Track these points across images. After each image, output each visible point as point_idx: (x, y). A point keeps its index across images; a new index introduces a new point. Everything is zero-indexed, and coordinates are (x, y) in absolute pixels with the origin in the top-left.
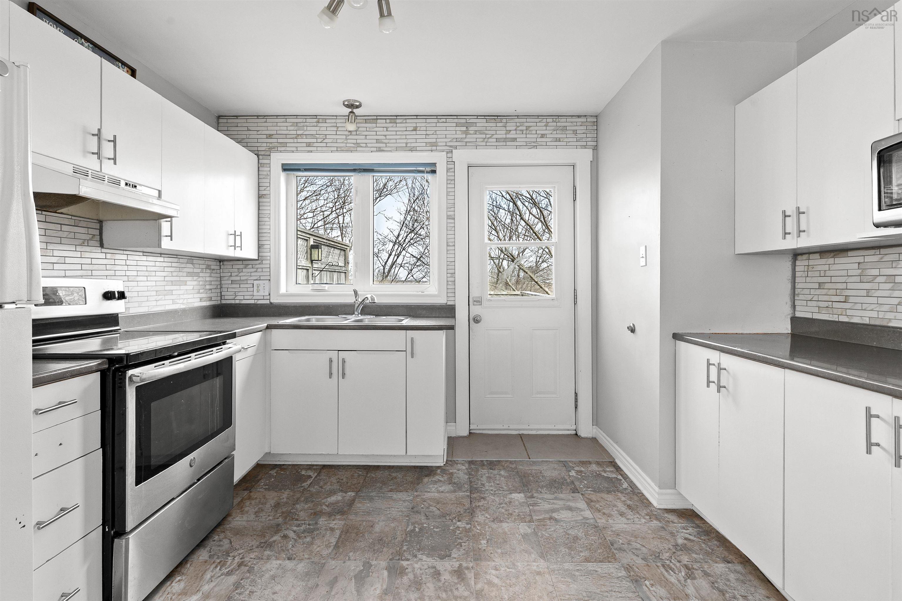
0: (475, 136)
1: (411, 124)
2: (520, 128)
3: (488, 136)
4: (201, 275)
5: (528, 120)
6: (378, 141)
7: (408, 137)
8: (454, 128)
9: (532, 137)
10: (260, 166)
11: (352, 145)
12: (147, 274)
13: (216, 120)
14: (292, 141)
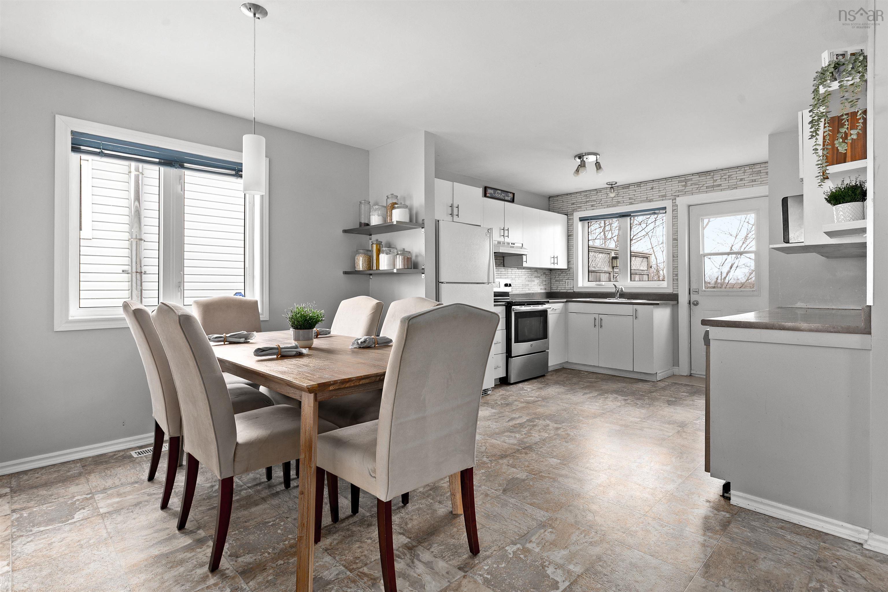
0: (692, 187)
1: (650, 185)
2: (724, 177)
3: (700, 186)
4: (541, 277)
5: (730, 171)
6: (630, 199)
7: (648, 194)
8: (677, 184)
9: (733, 182)
10: (568, 220)
11: (616, 203)
12: (519, 277)
13: (548, 200)
14: (584, 205)
